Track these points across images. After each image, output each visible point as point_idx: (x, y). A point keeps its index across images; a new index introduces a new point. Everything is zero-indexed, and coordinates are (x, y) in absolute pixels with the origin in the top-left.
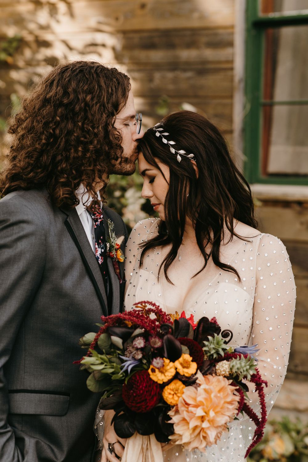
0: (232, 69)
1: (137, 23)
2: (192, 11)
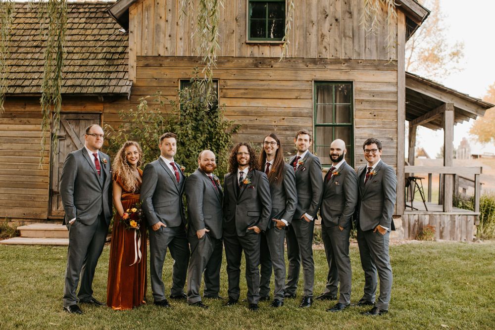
2: (299, 121)
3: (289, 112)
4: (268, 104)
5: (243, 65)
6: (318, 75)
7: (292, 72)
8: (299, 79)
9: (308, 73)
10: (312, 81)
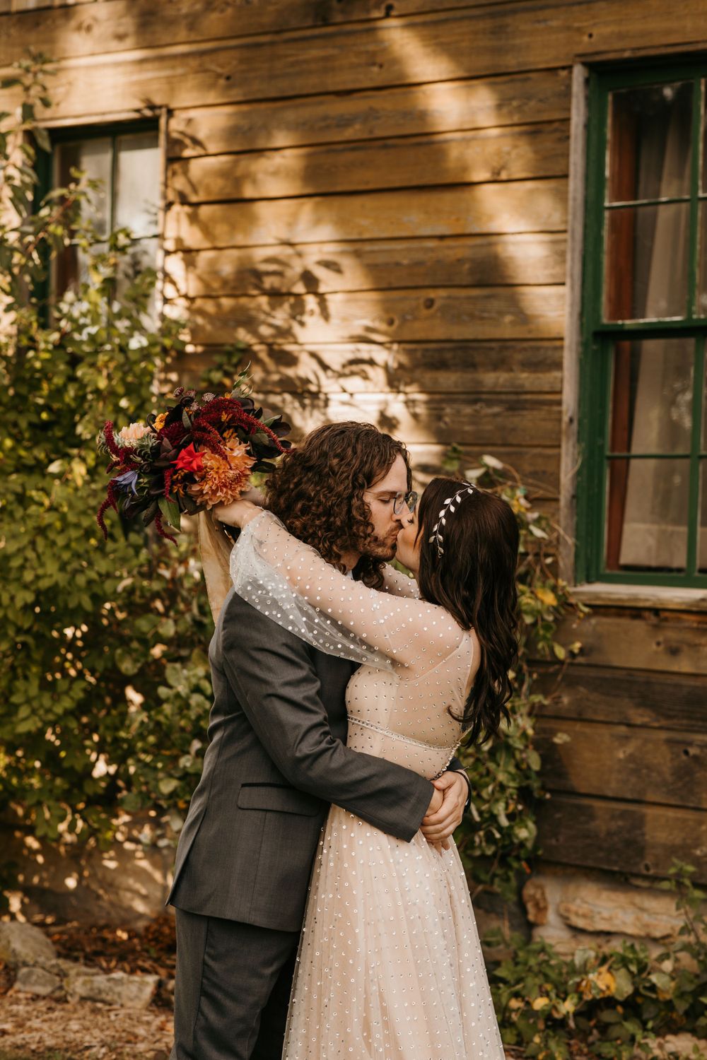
0: (559, 403)
1: (419, 330)
2: (501, 313)
3: (460, 261)
4: (365, 222)
5: (266, 20)
6: (607, 30)
7: (481, 25)
8: (511, 62)
9: (554, 23)
10: (569, 68)
